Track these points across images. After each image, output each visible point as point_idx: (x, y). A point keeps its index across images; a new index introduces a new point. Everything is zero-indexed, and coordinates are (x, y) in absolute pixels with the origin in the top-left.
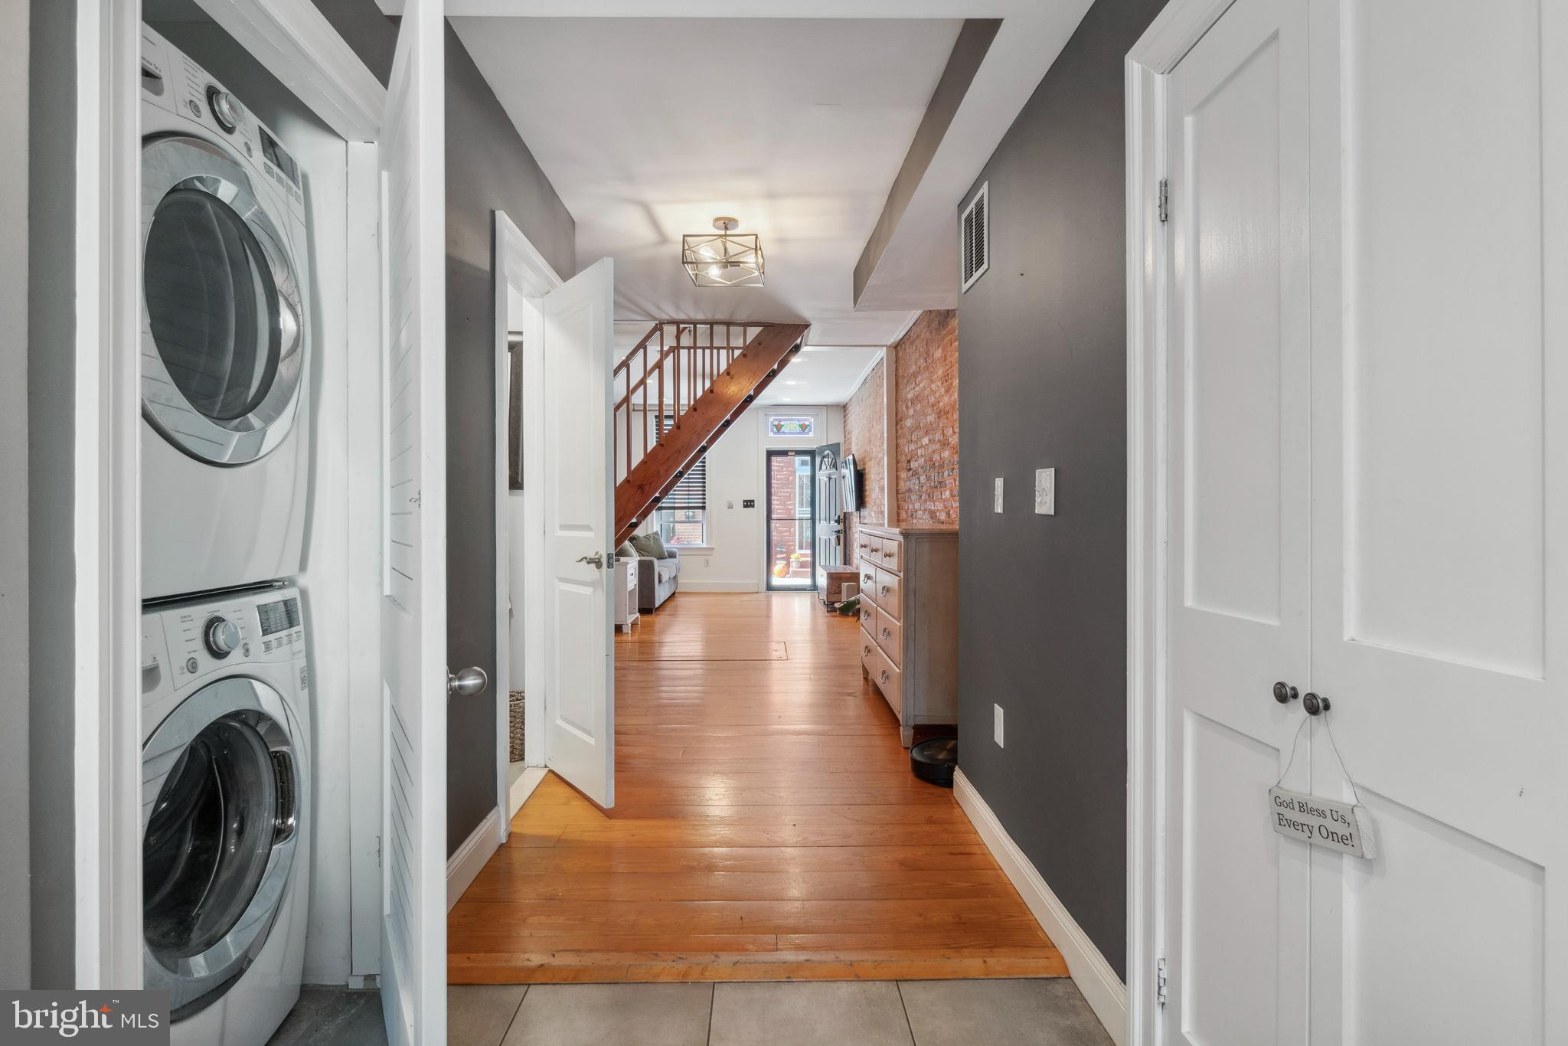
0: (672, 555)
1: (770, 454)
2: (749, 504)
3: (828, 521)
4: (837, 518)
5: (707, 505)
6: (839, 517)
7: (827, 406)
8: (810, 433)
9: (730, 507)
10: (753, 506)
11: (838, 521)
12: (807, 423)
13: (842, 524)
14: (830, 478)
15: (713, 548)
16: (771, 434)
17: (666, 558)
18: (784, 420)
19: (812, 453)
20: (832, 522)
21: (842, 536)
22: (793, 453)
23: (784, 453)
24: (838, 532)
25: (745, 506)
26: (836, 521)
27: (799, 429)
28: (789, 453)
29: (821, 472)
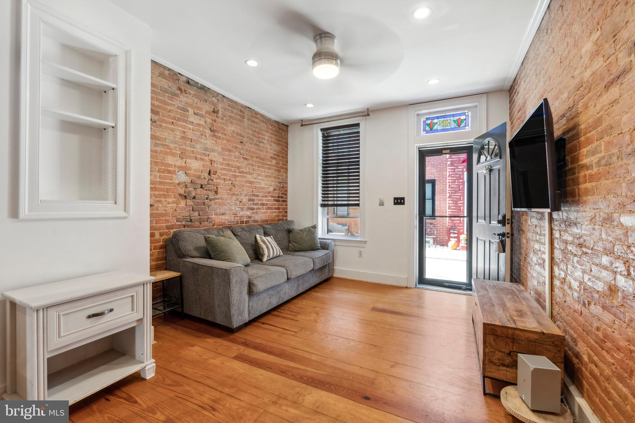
0: (324, 246)
1: (423, 154)
2: (399, 201)
3: (488, 219)
4: (500, 218)
5: (361, 203)
6: (504, 217)
7: (487, 93)
8: (467, 127)
9: (382, 204)
10: (403, 204)
11: (502, 222)
12: (463, 117)
13: (508, 226)
14: (491, 170)
15: (366, 241)
16: (423, 133)
17: (318, 249)
18: (437, 118)
19: (468, 150)
20: (494, 223)
21: (508, 241)
22: (448, 151)
23: (438, 152)
24: (503, 235)
25: (395, 204)
26: (499, 222)
27: (453, 125)
28: (444, 152)
29: (480, 165)
